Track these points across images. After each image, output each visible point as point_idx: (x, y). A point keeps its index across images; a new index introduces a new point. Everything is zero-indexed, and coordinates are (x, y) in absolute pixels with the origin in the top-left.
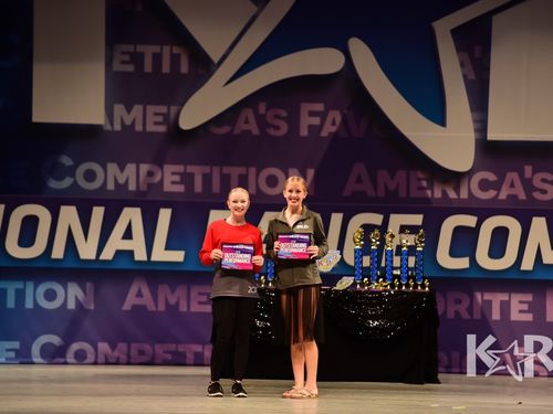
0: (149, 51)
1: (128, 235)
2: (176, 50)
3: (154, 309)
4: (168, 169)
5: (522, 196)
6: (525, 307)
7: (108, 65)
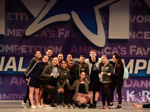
0: (17, 14)
1: (11, 64)
2: (24, 14)
3: (18, 84)
4: (22, 46)
7: (6, 18)
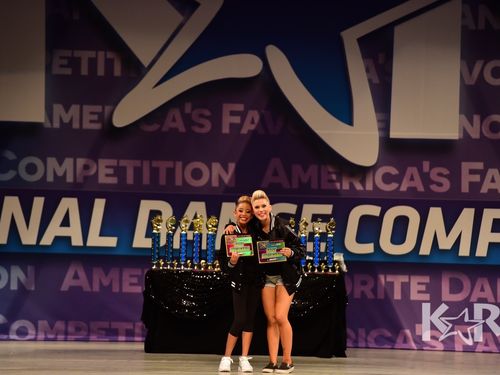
0: (85, 56)
1: (66, 222)
2: (110, 55)
3: (89, 289)
4: (103, 163)
5: (421, 188)
6: (423, 288)
7: (48, 68)
